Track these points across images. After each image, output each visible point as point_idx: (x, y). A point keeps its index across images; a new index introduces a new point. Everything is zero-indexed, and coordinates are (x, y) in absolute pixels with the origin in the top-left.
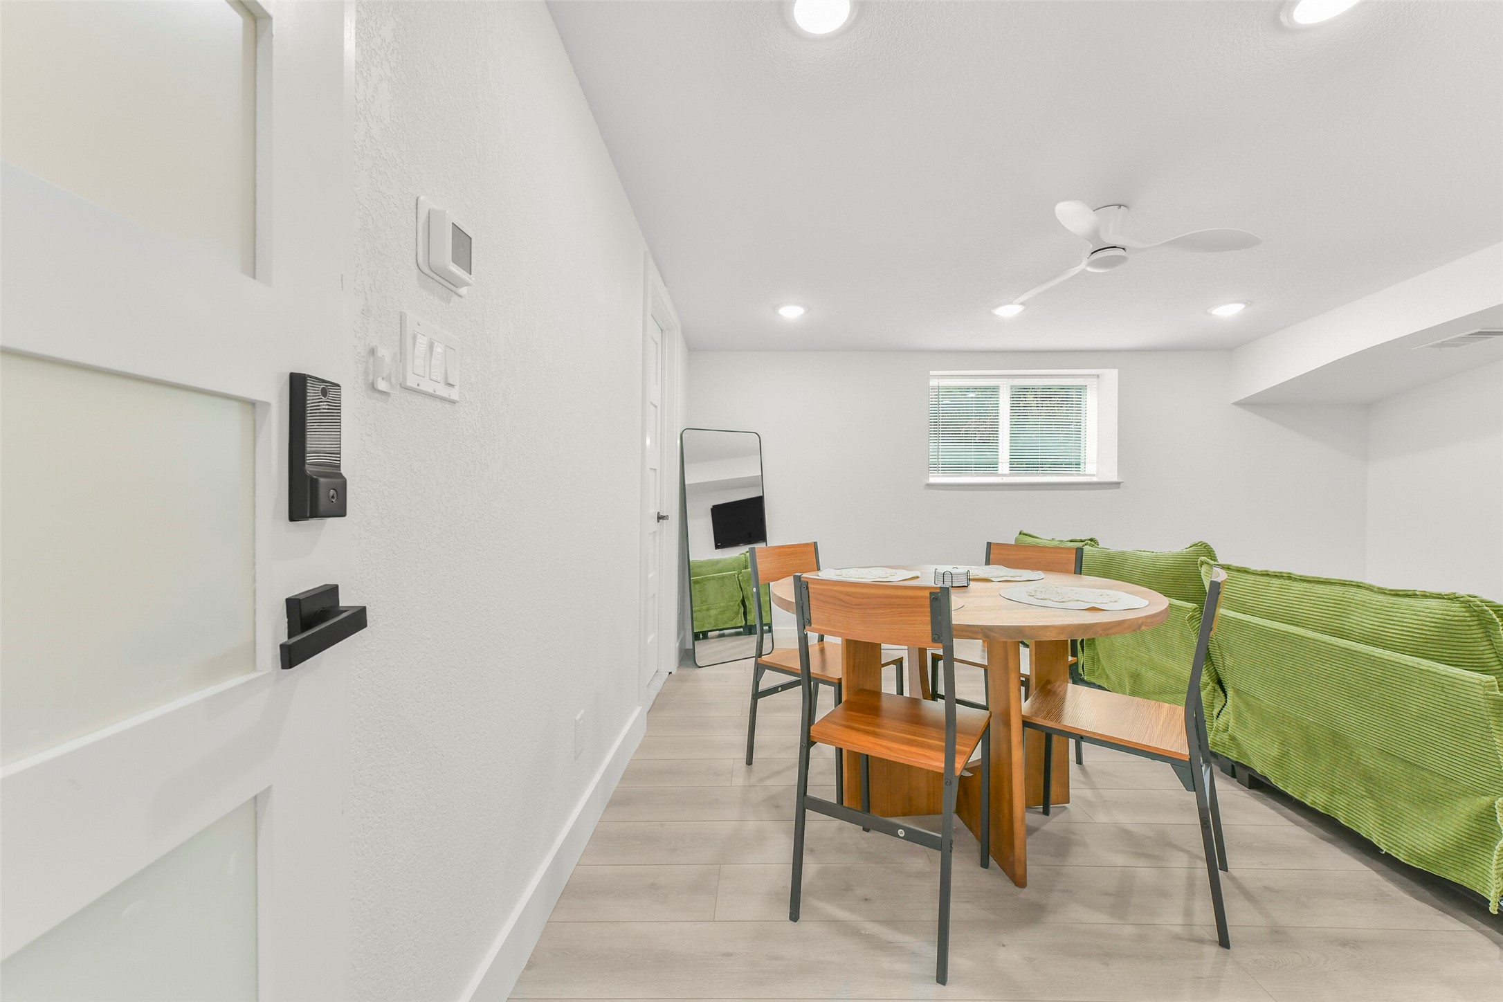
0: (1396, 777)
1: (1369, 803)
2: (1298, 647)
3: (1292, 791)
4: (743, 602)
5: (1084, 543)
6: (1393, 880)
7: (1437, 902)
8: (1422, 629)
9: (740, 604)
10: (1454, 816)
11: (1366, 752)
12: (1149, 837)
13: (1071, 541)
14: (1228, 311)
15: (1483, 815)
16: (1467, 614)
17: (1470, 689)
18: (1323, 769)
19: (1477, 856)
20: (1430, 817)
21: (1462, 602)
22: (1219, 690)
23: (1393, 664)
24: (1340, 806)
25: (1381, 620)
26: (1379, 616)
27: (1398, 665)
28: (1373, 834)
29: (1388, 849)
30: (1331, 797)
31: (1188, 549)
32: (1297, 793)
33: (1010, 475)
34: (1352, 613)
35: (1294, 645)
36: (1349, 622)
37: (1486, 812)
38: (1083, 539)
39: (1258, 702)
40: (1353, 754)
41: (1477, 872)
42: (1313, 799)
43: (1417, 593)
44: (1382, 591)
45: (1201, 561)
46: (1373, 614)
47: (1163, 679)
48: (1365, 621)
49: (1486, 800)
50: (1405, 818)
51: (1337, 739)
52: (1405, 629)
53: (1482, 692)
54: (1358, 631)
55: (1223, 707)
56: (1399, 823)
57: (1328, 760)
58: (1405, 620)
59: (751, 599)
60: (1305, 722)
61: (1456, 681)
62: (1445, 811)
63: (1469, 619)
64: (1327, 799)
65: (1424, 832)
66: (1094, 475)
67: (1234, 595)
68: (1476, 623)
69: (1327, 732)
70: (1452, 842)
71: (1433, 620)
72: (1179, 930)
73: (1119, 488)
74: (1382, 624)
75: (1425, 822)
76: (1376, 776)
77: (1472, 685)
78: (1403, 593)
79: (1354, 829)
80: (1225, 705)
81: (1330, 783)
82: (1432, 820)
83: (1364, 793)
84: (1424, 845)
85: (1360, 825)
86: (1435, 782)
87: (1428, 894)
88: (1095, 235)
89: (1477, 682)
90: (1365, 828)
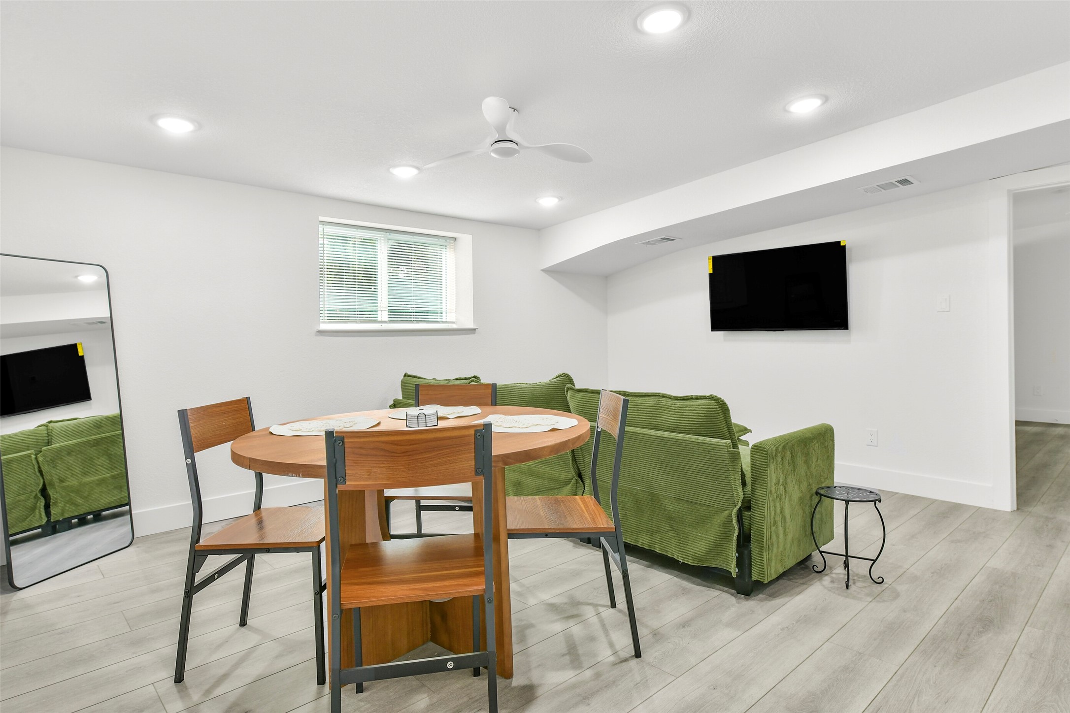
0: (684, 513)
1: (672, 534)
2: (633, 440)
3: (630, 540)
4: (44, 491)
5: (469, 381)
6: (684, 579)
7: (705, 583)
8: (698, 419)
9: (39, 495)
10: (713, 527)
11: (669, 502)
12: (566, 603)
13: (457, 379)
14: (548, 202)
15: (726, 522)
16: (718, 407)
17: (721, 450)
18: (646, 519)
19: (723, 547)
20: (702, 532)
21: (715, 400)
22: (580, 481)
23: (685, 442)
24: (656, 541)
25: (678, 416)
26: (677, 413)
27: (688, 442)
28: (675, 553)
29: (683, 560)
30: (651, 537)
31: (555, 380)
32: (633, 541)
33: (391, 322)
34: (663, 414)
35: (631, 440)
36: (661, 420)
37: (727, 520)
38: (468, 377)
39: (606, 484)
40: (662, 505)
41: (723, 557)
42: (642, 541)
43: (694, 397)
44: (676, 398)
45: (567, 388)
46: (673, 413)
47: (539, 481)
48: (669, 418)
49: (727, 512)
50: (690, 537)
51: (653, 498)
52: (690, 419)
53: (726, 450)
54: (666, 425)
55: (583, 493)
56: (687, 541)
57: (649, 513)
58: (690, 414)
59: (56, 485)
60: (635, 491)
61: (715, 446)
62: (708, 526)
63: (718, 409)
64: (649, 539)
65: (700, 542)
66: (453, 323)
67: (592, 410)
68: (721, 411)
69: (648, 494)
70: (713, 543)
71: (703, 412)
72: (612, 659)
73: (475, 333)
74: (679, 419)
75: (700, 536)
76: (674, 515)
77: (722, 447)
78: (687, 398)
79: (664, 553)
80: (584, 491)
81: (651, 528)
82: (703, 534)
83: (669, 528)
84: (700, 550)
85: (668, 550)
86: (703, 510)
87: (699, 581)
88: (501, 128)
89: (725, 445)
90: (671, 551)
